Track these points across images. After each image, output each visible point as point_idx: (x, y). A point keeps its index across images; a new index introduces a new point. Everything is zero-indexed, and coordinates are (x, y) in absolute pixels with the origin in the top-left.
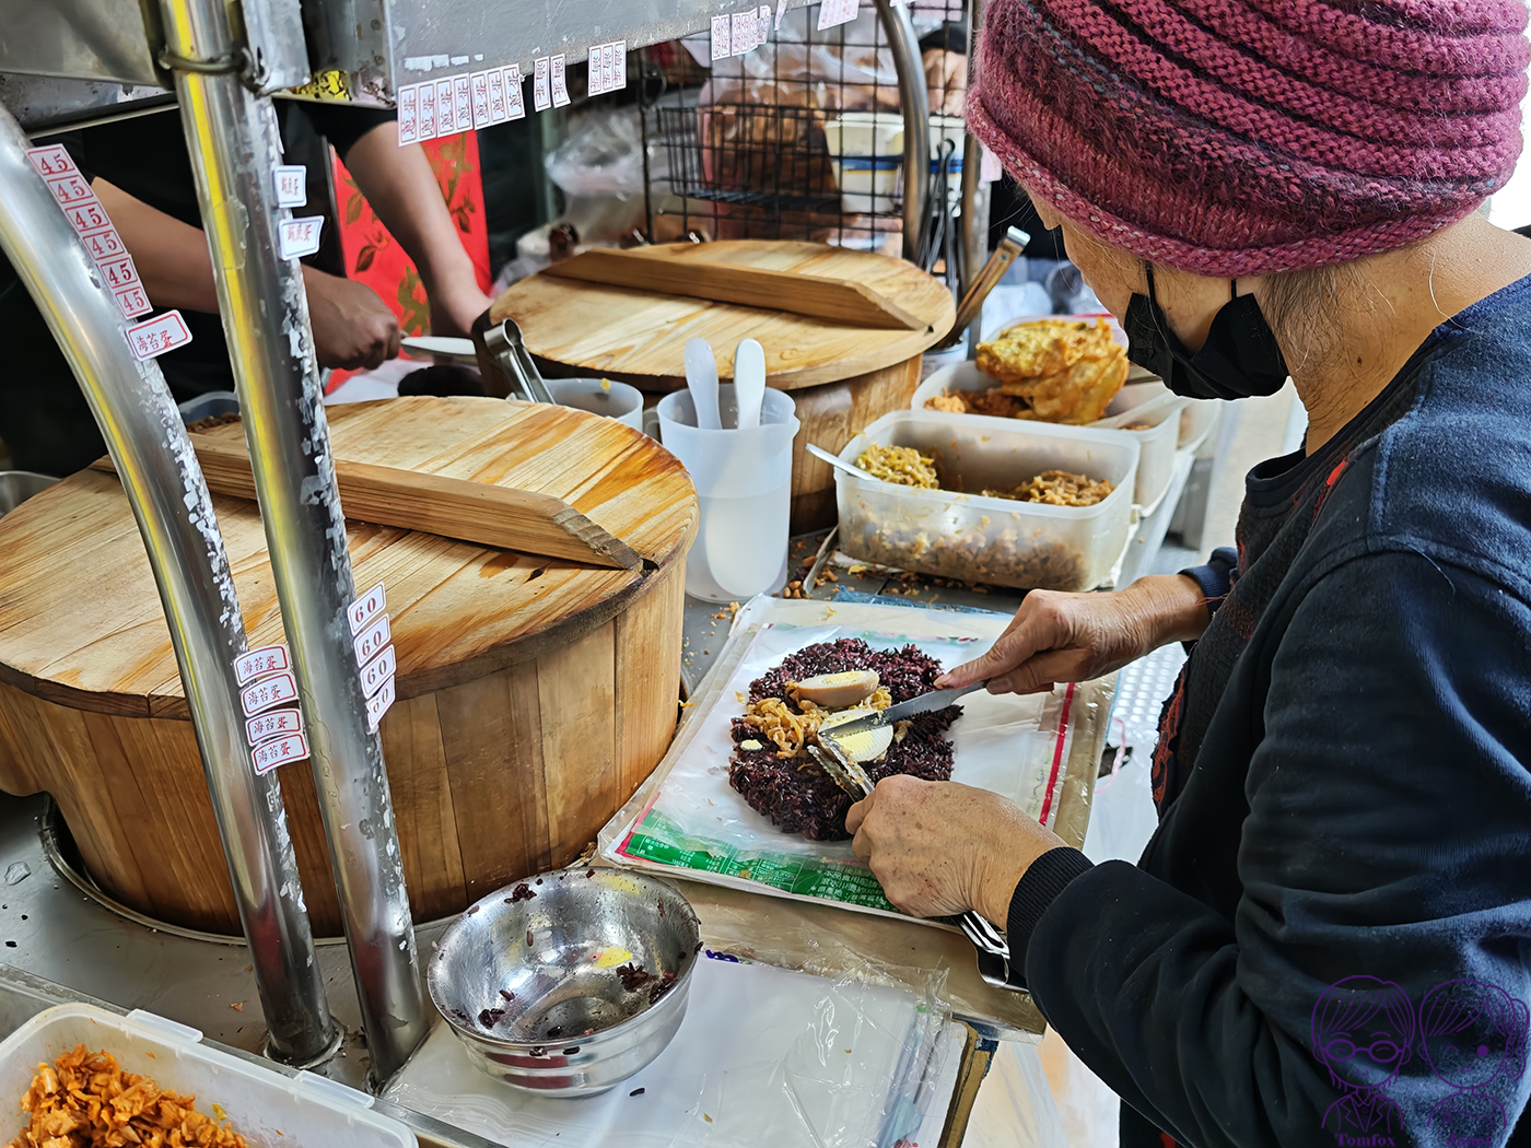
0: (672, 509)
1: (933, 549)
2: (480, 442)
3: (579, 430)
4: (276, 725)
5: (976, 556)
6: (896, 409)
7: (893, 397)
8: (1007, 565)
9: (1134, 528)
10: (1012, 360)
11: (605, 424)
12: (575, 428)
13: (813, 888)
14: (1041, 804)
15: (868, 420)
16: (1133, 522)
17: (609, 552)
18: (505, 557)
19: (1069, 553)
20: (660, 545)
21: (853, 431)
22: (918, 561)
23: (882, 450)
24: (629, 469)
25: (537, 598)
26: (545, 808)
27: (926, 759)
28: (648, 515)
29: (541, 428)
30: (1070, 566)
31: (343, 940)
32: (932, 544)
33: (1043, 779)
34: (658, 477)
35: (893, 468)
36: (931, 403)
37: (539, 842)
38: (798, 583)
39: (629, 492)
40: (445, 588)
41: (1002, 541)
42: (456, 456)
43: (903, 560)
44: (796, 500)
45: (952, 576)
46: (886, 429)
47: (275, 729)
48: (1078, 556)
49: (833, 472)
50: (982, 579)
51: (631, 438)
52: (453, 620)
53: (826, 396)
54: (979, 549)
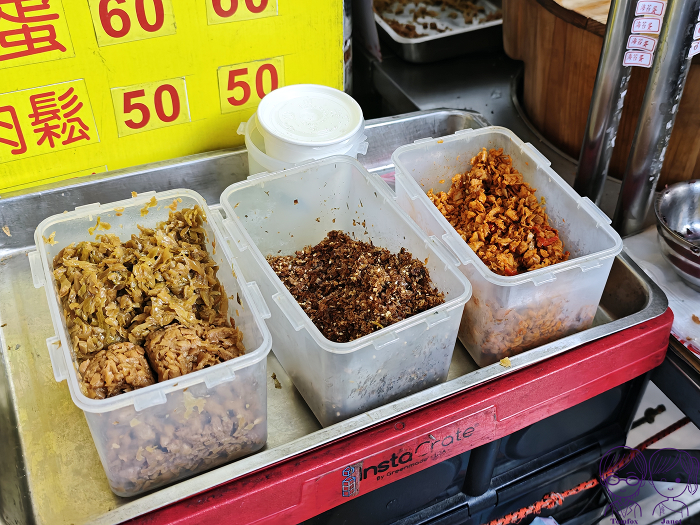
4: (643, 44)
31: (621, 182)
47: (641, 46)
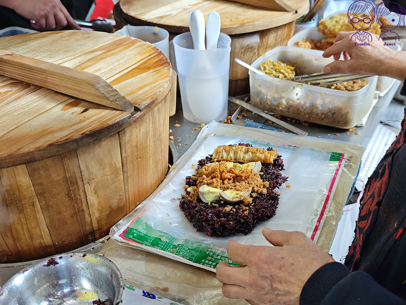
0: (157, 83)
1: (287, 106)
2: (90, 50)
3: (134, 47)
5: (305, 110)
6: (281, 45)
7: (279, 40)
8: (317, 114)
9: (375, 101)
10: (332, 28)
11: (145, 45)
12: (132, 46)
13: (203, 261)
14: (314, 227)
15: (267, 50)
16: (375, 98)
17: (118, 102)
18: (76, 101)
19: (344, 112)
20: (145, 100)
21: (260, 54)
22: (281, 110)
23: (273, 63)
24: (147, 65)
25: (81, 121)
26: (90, 215)
27: (266, 202)
28: (146, 86)
29: (118, 45)
30: (344, 117)
32: (287, 104)
33: (317, 215)
34: (157, 69)
35: (276, 71)
36: (297, 44)
37: (88, 228)
38: (230, 117)
39: (142, 75)
40: (45, 114)
41: (316, 104)
42: (77, 56)
43: (275, 109)
44: (231, 82)
45: (294, 118)
46: (275, 54)
48: (348, 113)
49: (248, 71)
50: (307, 120)
51: (153, 51)
52: (39, 130)
53: (248, 38)
54: (307, 107)
